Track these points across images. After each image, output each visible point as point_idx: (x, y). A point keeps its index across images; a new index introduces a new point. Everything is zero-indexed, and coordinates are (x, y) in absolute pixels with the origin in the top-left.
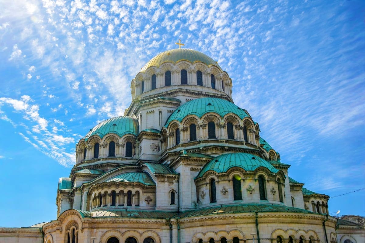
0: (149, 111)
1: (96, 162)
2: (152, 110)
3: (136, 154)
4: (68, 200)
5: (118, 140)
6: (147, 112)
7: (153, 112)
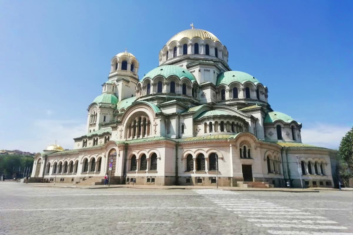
0: (206, 70)
1: (177, 96)
2: (208, 69)
3: (197, 97)
4: (164, 121)
5: (190, 84)
6: (205, 70)
7: (209, 71)
